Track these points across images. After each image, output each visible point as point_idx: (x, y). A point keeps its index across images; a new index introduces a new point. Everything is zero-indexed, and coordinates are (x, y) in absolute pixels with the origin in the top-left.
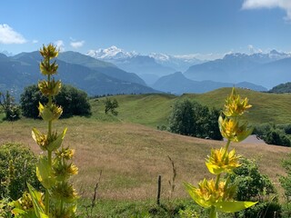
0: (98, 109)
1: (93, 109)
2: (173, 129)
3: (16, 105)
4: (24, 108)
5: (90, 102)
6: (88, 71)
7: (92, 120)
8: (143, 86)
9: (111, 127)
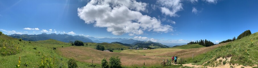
0: (85, 45)
1: (84, 45)
2: (96, 49)
3: (74, 43)
4: (75, 44)
5: (84, 43)
6: (84, 39)
7: (84, 47)
8: (92, 41)
9: (87, 48)
